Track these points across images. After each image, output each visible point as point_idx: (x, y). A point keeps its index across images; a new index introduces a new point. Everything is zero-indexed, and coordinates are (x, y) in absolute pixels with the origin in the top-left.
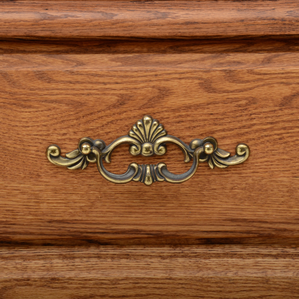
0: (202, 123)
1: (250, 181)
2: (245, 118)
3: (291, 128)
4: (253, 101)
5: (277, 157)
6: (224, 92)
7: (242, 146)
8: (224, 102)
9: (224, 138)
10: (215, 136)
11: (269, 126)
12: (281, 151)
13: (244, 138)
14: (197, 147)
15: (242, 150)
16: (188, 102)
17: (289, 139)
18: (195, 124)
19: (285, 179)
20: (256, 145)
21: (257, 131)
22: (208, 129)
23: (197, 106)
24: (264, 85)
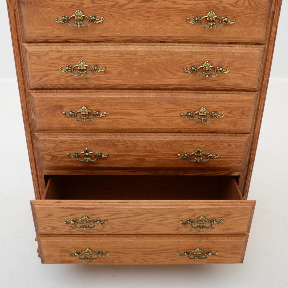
0: (92, 12)
1: (105, 26)
2: (103, 10)
3: (114, 13)
4: (104, 6)
5: (111, 20)
6: (97, 3)
7: (102, 17)
8: (97, 6)
9: (98, 15)
10: (96, 15)
11: (109, 12)
12: (112, 19)
13: (102, 15)
14: (91, 17)
15: (102, 18)
16: (88, 6)
17: (114, 16)
18: (90, 12)
19: (113, 26)
20: (106, 17)
21: (106, 14)
22: (94, 13)
23: (91, 7)
24: (107, 2)
